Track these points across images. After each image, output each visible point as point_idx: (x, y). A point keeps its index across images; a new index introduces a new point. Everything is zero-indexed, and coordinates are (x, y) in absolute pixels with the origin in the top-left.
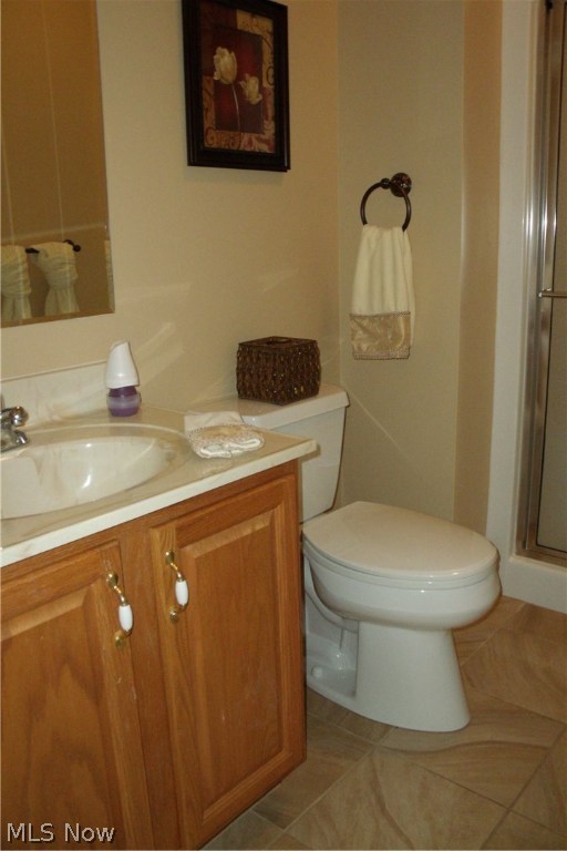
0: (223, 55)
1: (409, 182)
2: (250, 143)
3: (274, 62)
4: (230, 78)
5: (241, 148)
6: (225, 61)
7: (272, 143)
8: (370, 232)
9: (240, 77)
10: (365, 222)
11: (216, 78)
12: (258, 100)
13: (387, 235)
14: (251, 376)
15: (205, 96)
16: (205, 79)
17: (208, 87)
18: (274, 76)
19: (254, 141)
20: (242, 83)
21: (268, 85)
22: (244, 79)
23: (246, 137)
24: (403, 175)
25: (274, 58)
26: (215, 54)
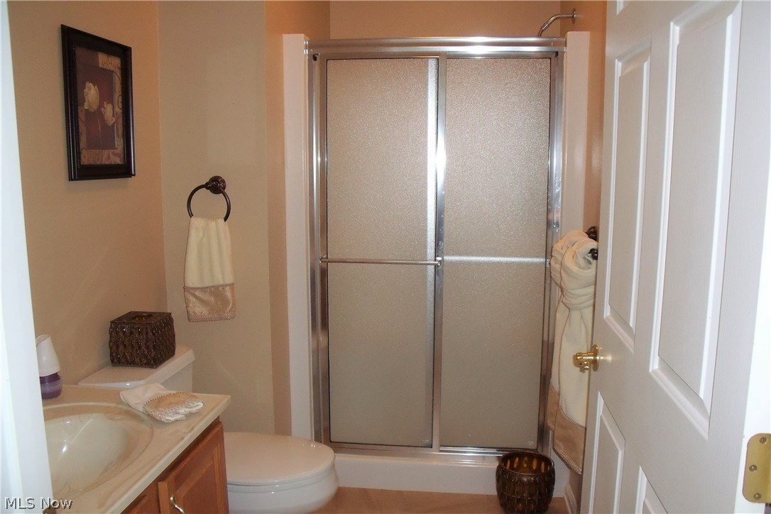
0: (90, 89)
1: (224, 181)
2: (109, 158)
3: (122, 91)
4: (95, 107)
5: (103, 163)
6: (91, 93)
7: (122, 156)
8: (197, 222)
9: (101, 105)
10: (191, 215)
11: (86, 108)
12: (112, 122)
13: (213, 224)
14: (125, 346)
15: (80, 123)
16: (80, 108)
17: (82, 115)
18: (122, 102)
19: (111, 155)
20: (102, 109)
21: (119, 110)
22: (103, 106)
23: (106, 153)
24: (219, 177)
25: (122, 88)
26: (85, 88)
